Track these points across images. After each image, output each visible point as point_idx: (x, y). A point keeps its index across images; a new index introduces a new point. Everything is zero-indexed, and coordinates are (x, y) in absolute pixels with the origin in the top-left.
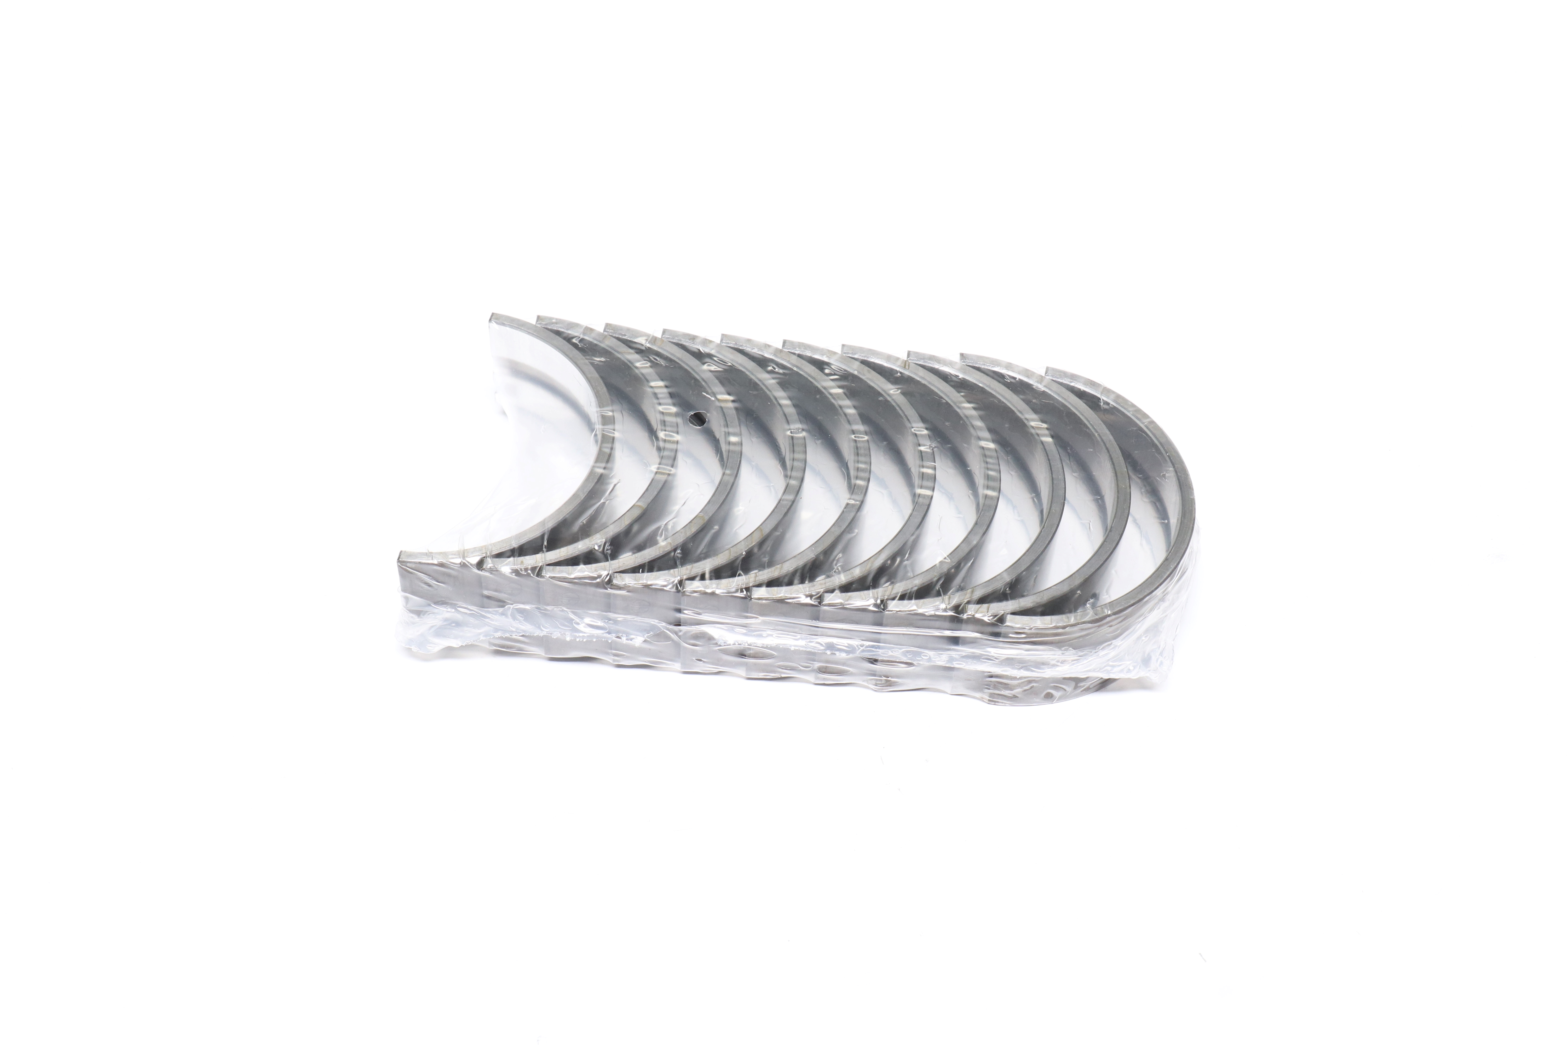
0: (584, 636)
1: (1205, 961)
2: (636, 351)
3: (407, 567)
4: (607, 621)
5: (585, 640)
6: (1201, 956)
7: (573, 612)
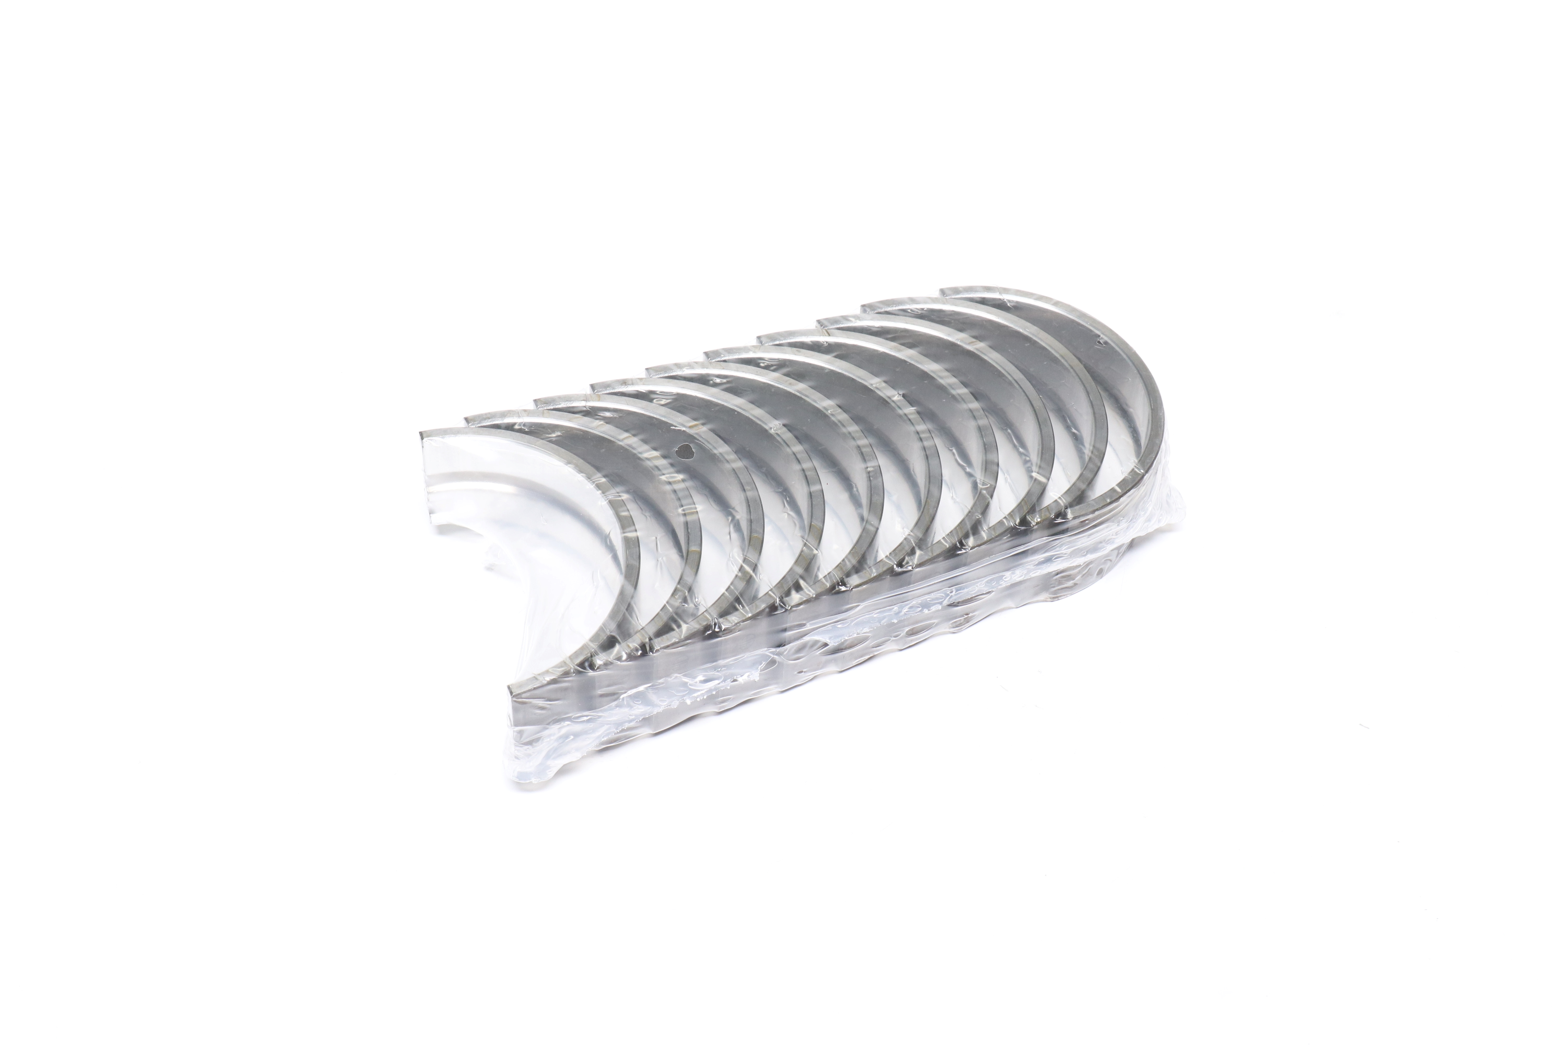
0: (702, 694)
1: (1369, 728)
2: (583, 414)
3: (522, 698)
4: (719, 670)
5: (705, 697)
6: (1362, 726)
7: (685, 676)
